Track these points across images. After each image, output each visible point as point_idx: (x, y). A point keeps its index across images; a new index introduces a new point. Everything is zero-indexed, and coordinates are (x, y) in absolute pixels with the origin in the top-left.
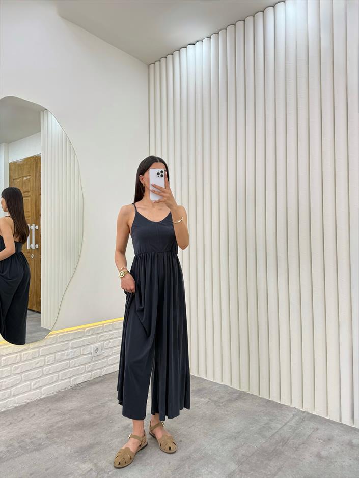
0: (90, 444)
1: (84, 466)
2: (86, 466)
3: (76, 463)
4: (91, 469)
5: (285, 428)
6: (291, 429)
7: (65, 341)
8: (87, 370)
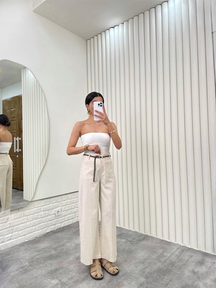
0: (56, 269)
1: (53, 281)
2: (55, 282)
3: (48, 280)
4: (58, 283)
5: (172, 256)
6: (176, 256)
7: (39, 207)
8: (53, 224)
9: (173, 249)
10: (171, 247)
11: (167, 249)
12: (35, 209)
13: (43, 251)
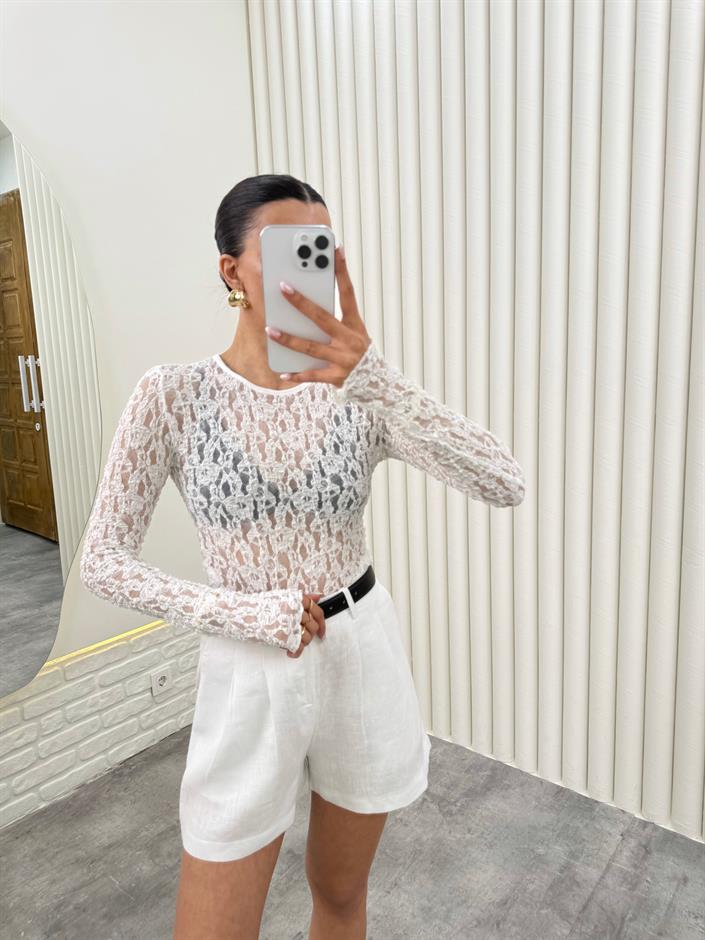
5: (609, 881)
6: (623, 882)
7: (84, 675)
8: (144, 726)
9: (606, 842)
10: (598, 827)
11: (584, 840)
12: (67, 686)
13: (105, 862)
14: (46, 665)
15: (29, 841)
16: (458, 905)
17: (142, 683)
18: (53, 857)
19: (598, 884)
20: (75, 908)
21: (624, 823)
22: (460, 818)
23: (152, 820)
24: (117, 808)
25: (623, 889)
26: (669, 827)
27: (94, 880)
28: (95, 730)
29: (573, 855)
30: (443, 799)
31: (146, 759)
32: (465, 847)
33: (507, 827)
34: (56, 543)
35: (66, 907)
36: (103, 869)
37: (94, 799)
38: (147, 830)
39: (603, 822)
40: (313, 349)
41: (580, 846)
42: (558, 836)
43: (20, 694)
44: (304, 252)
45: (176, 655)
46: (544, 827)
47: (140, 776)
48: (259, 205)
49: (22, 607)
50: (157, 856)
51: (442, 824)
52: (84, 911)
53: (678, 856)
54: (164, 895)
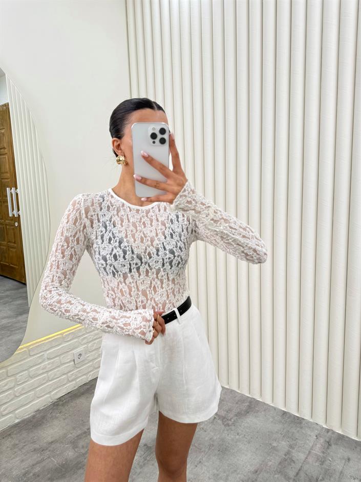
5: (310, 460)
6: (317, 461)
7: (39, 353)
8: (70, 379)
9: (308, 440)
10: (304, 432)
11: (297, 439)
12: (31, 359)
13: (50, 451)
14: (20, 347)
15: (10, 440)
16: (232, 473)
17: (69, 357)
18: (23, 448)
19: (304, 461)
20: (34, 475)
21: (317, 430)
22: (233, 428)
23: (74, 428)
24: (56, 422)
25: (317, 464)
26: (340, 432)
27: (43, 460)
28: (44, 382)
29: (291, 447)
30: (224, 418)
31: (71, 397)
32: (236, 442)
33: (257, 432)
34: (25, 284)
35: (28, 474)
36: (48, 455)
37: (43, 417)
38: (71, 434)
39: (307, 429)
40: (158, 185)
41: (294, 442)
42: (284, 436)
43: (6, 363)
44: (154, 136)
45: (87, 343)
46: (277, 432)
47: (68, 406)
48: (131, 112)
49: (7, 317)
50: (77, 447)
51: (224, 430)
52: (38, 476)
53: (345, 447)
54: (80, 468)
